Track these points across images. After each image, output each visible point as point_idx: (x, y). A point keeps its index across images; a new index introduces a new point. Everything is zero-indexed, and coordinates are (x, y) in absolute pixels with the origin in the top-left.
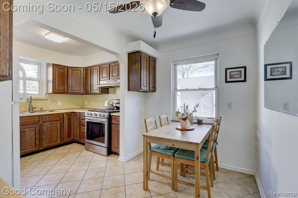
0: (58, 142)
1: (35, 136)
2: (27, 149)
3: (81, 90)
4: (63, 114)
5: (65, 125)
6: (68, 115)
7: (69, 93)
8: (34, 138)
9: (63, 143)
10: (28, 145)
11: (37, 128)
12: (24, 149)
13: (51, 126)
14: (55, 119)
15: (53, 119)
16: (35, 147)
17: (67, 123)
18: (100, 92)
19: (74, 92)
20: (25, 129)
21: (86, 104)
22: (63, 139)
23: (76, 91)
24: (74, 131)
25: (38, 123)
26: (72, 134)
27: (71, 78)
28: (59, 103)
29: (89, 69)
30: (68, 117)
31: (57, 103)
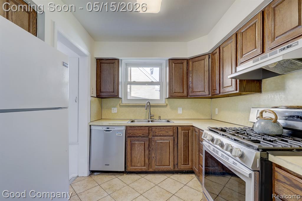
0: (170, 167)
1: (144, 152)
2: (137, 166)
3: (206, 91)
4: (177, 127)
5: (179, 145)
6: (184, 130)
7: (189, 97)
8: (143, 154)
9: (176, 169)
10: (138, 162)
11: (146, 142)
12: (134, 165)
13: (161, 143)
14: (167, 134)
15: (164, 133)
16: (144, 166)
17: (182, 141)
18: (236, 90)
19: (195, 94)
20: (135, 141)
21: (216, 113)
22: (177, 164)
23: (198, 94)
24: (192, 155)
25: (148, 136)
26: (190, 160)
27: (191, 75)
28: (180, 111)
29: (216, 52)
30: (184, 133)
31: (177, 110)
